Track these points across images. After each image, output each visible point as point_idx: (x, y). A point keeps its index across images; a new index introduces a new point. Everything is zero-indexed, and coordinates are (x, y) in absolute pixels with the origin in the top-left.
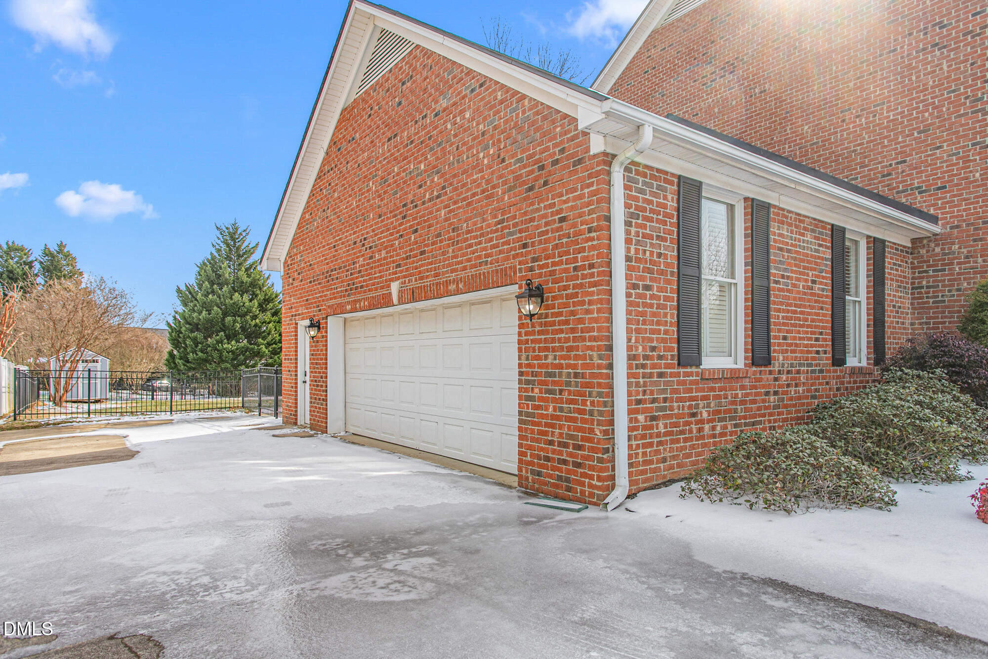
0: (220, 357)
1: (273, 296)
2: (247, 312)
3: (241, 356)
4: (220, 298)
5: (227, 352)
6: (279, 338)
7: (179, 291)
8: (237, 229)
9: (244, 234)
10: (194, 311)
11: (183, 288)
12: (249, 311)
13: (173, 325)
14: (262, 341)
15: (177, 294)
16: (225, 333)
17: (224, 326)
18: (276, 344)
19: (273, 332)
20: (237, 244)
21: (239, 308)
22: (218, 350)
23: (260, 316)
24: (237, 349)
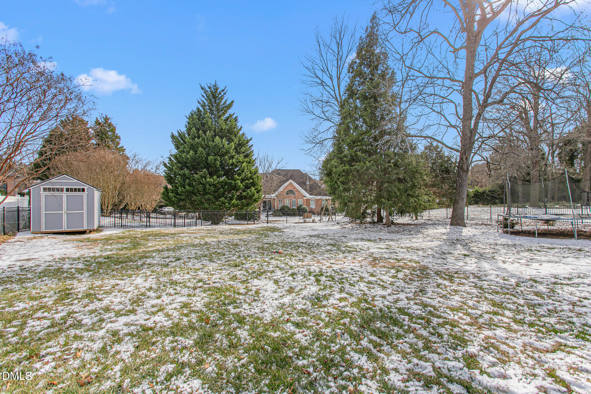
0: (204, 190)
1: (245, 142)
2: (226, 153)
3: (222, 189)
4: (204, 141)
5: (210, 185)
6: (250, 175)
7: (173, 137)
8: (217, 89)
9: (222, 94)
10: (184, 152)
11: (176, 134)
12: (227, 152)
13: (168, 165)
14: (238, 177)
15: (171, 139)
16: (208, 170)
17: (208, 164)
18: (248, 180)
19: (246, 170)
20: (218, 101)
21: (219, 150)
22: (202, 184)
23: (236, 157)
24: (218, 183)
